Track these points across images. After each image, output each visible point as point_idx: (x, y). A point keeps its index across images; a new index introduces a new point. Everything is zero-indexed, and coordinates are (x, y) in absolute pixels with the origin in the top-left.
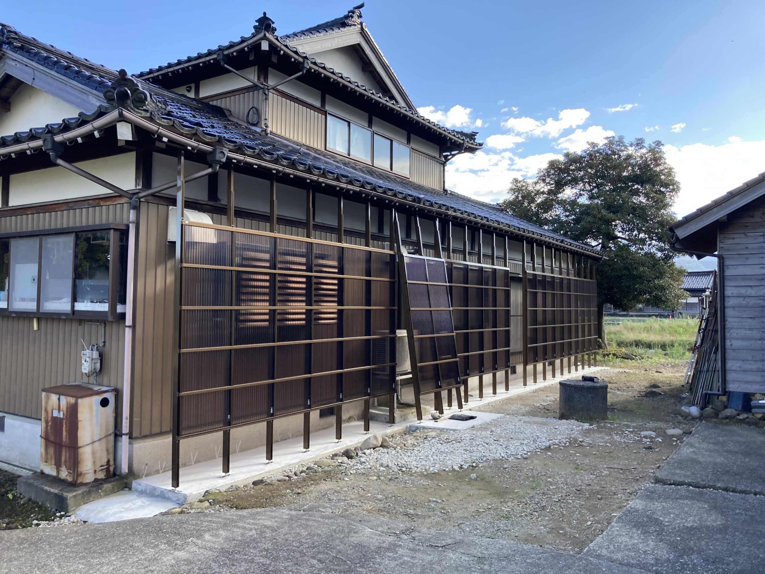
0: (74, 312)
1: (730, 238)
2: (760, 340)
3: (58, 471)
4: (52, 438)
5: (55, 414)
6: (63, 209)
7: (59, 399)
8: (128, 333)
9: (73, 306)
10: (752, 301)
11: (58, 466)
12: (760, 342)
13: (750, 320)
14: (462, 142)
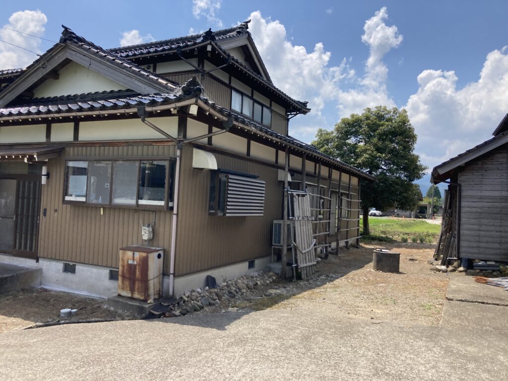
0: (138, 205)
1: (464, 175)
2: (478, 231)
3: (132, 293)
4: (127, 276)
5: (130, 262)
6: (124, 145)
7: (134, 254)
8: (175, 217)
9: (137, 202)
10: (475, 210)
11: (132, 290)
12: (478, 232)
13: (474, 220)
14: (300, 108)
